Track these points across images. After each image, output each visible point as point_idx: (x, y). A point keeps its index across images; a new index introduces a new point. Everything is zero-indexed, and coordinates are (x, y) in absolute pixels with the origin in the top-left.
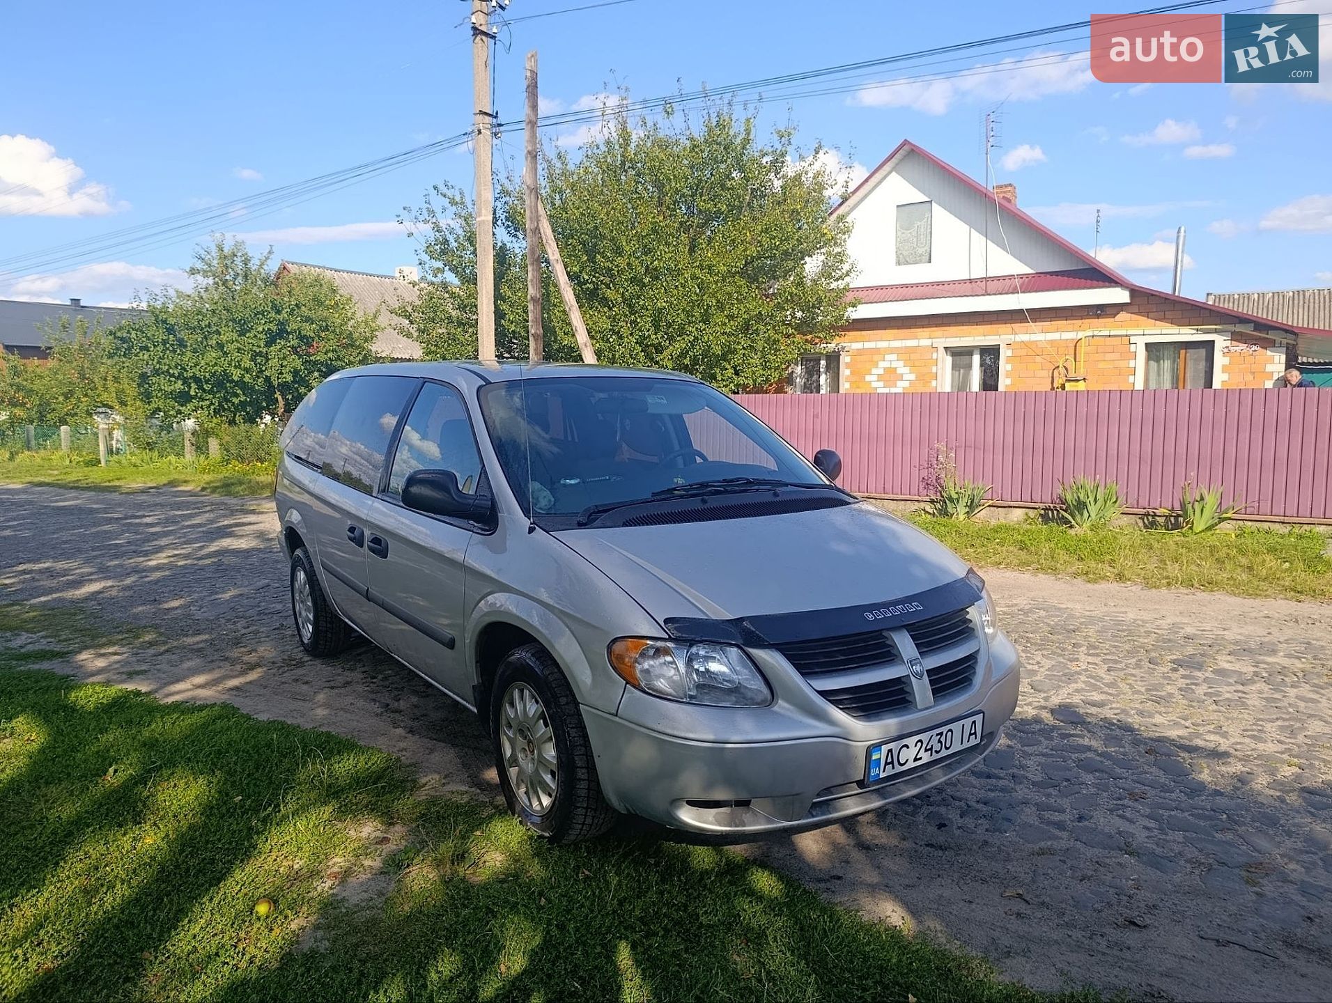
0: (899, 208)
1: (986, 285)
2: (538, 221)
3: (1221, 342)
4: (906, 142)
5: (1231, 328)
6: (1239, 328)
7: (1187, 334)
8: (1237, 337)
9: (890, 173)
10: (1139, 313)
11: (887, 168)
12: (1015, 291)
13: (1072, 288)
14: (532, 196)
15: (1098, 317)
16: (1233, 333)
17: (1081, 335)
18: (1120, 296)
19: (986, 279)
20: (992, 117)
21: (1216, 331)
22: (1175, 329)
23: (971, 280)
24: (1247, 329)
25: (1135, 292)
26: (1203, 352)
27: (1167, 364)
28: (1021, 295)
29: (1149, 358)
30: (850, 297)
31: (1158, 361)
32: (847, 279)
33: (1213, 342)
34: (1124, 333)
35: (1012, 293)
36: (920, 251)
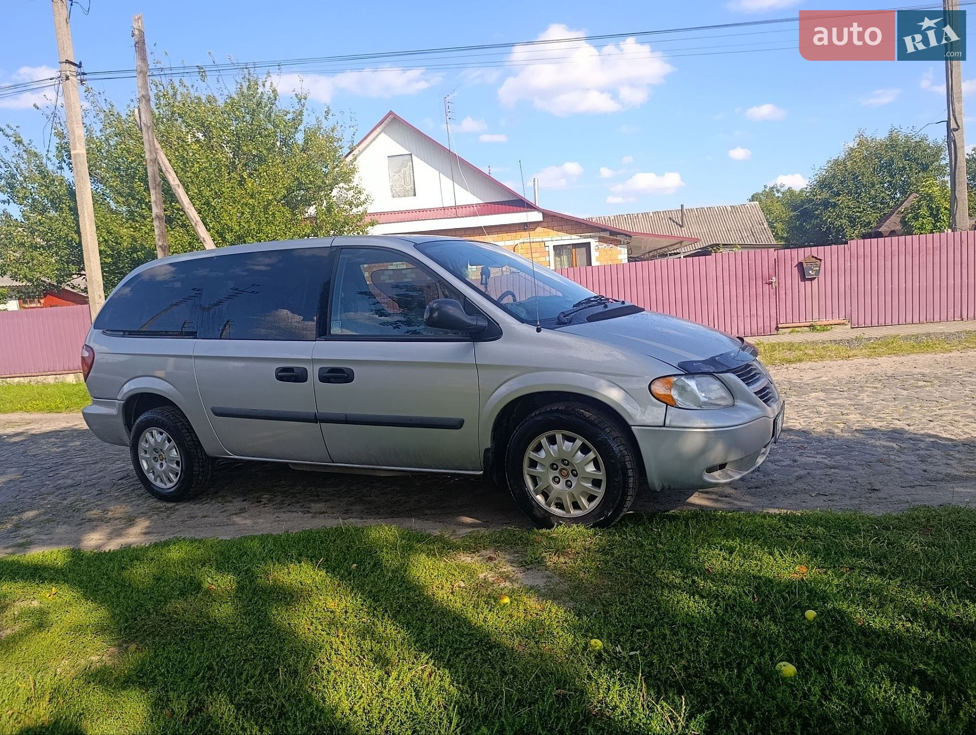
0: (390, 158)
1: (456, 211)
2: (156, 153)
3: (594, 243)
4: (391, 113)
5: (598, 234)
6: (602, 234)
7: (576, 239)
8: (602, 240)
9: (380, 133)
10: (548, 227)
11: (379, 130)
12: (474, 215)
13: (509, 212)
14: (150, 133)
15: (525, 230)
16: (600, 237)
17: (517, 242)
18: (536, 217)
19: (456, 207)
20: (448, 99)
21: (590, 237)
22: (568, 236)
23: (444, 208)
24: (607, 235)
25: (546, 214)
26: (584, 250)
27: (565, 258)
28: (479, 217)
29: (556, 255)
30: (367, 220)
31: (560, 257)
32: (365, 206)
33: (589, 243)
34: (541, 240)
35: (473, 216)
36: (408, 188)
